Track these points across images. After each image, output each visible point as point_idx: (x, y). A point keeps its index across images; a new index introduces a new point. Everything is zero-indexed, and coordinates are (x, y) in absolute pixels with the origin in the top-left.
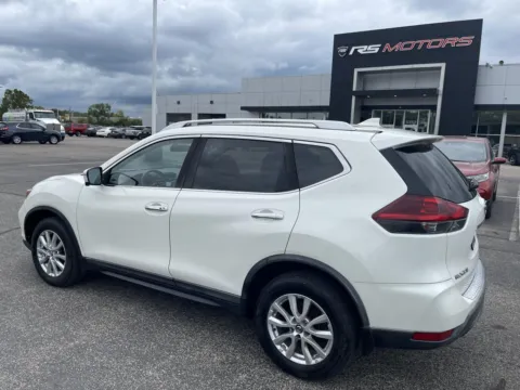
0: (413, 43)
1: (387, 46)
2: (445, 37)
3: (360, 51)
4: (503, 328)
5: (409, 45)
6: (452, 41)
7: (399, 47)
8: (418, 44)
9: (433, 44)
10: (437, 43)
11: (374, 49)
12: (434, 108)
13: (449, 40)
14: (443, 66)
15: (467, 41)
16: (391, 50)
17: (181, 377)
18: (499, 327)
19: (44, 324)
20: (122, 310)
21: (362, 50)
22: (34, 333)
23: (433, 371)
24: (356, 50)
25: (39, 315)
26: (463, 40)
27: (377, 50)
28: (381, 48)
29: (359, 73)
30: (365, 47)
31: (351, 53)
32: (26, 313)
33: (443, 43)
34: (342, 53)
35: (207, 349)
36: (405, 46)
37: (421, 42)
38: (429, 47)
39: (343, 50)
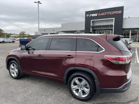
0: (106, 13)
2: (114, 11)
3: (92, 16)
4: (136, 85)
6: (116, 12)
7: (102, 14)
8: (107, 13)
9: (111, 13)
10: (112, 13)
11: (96, 15)
12: (112, 30)
14: (114, 19)
15: (120, 12)
16: (100, 15)
17: (57, 100)
18: (135, 84)
19: (19, 89)
20: (39, 84)
21: (93, 15)
22: (17, 92)
23: (120, 96)
24: (91, 15)
25: (18, 87)
27: (97, 15)
28: (98, 15)
29: (92, 21)
30: (94, 14)
31: (90, 16)
32: (14, 86)
33: (114, 13)
35: (62, 93)
36: (104, 14)
37: (108, 13)
38: (110, 14)
39: (88, 15)
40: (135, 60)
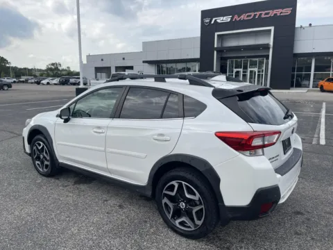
0: (253, 14)
1: (236, 17)
2: (273, 9)
3: (219, 21)
5: (250, 16)
6: (278, 12)
7: (244, 17)
8: (255, 15)
9: (266, 14)
10: (268, 13)
11: (227, 19)
12: (267, 57)
13: (275, 11)
14: (272, 28)
15: (287, 11)
16: (238, 19)
21: (220, 20)
24: (216, 20)
26: (284, 11)
27: (229, 20)
28: (232, 18)
29: (218, 35)
30: (222, 18)
31: (212, 22)
33: (272, 13)
34: (207, 23)
36: (248, 16)
37: (258, 13)
38: (263, 16)
39: (207, 21)
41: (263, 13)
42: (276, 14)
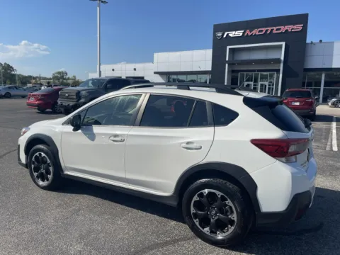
0: (264, 29)
1: (248, 32)
2: (284, 25)
3: (231, 35)
5: (262, 31)
6: (289, 28)
7: (255, 32)
8: (267, 31)
9: (277, 30)
10: (280, 29)
11: (239, 33)
12: (278, 71)
13: (287, 27)
14: (283, 44)
15: (299, 27)
16: (250, 34)
21: (232, 34)
24: (228, 34)
27: (241, 34)
28: (244, 33)
29: (230, 49)
30: (234, 32)
31: (225, 36)
33: (283, 29)
34: (219, 37)
36: (259, 31)
37: (270, 29)
38: (274, 32)
39: (219, 34)
40: (329, 144)
41: (275, 28)
42: (287, 30)
